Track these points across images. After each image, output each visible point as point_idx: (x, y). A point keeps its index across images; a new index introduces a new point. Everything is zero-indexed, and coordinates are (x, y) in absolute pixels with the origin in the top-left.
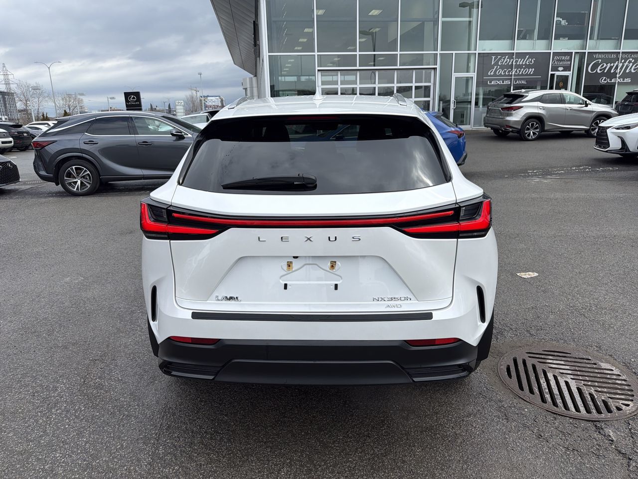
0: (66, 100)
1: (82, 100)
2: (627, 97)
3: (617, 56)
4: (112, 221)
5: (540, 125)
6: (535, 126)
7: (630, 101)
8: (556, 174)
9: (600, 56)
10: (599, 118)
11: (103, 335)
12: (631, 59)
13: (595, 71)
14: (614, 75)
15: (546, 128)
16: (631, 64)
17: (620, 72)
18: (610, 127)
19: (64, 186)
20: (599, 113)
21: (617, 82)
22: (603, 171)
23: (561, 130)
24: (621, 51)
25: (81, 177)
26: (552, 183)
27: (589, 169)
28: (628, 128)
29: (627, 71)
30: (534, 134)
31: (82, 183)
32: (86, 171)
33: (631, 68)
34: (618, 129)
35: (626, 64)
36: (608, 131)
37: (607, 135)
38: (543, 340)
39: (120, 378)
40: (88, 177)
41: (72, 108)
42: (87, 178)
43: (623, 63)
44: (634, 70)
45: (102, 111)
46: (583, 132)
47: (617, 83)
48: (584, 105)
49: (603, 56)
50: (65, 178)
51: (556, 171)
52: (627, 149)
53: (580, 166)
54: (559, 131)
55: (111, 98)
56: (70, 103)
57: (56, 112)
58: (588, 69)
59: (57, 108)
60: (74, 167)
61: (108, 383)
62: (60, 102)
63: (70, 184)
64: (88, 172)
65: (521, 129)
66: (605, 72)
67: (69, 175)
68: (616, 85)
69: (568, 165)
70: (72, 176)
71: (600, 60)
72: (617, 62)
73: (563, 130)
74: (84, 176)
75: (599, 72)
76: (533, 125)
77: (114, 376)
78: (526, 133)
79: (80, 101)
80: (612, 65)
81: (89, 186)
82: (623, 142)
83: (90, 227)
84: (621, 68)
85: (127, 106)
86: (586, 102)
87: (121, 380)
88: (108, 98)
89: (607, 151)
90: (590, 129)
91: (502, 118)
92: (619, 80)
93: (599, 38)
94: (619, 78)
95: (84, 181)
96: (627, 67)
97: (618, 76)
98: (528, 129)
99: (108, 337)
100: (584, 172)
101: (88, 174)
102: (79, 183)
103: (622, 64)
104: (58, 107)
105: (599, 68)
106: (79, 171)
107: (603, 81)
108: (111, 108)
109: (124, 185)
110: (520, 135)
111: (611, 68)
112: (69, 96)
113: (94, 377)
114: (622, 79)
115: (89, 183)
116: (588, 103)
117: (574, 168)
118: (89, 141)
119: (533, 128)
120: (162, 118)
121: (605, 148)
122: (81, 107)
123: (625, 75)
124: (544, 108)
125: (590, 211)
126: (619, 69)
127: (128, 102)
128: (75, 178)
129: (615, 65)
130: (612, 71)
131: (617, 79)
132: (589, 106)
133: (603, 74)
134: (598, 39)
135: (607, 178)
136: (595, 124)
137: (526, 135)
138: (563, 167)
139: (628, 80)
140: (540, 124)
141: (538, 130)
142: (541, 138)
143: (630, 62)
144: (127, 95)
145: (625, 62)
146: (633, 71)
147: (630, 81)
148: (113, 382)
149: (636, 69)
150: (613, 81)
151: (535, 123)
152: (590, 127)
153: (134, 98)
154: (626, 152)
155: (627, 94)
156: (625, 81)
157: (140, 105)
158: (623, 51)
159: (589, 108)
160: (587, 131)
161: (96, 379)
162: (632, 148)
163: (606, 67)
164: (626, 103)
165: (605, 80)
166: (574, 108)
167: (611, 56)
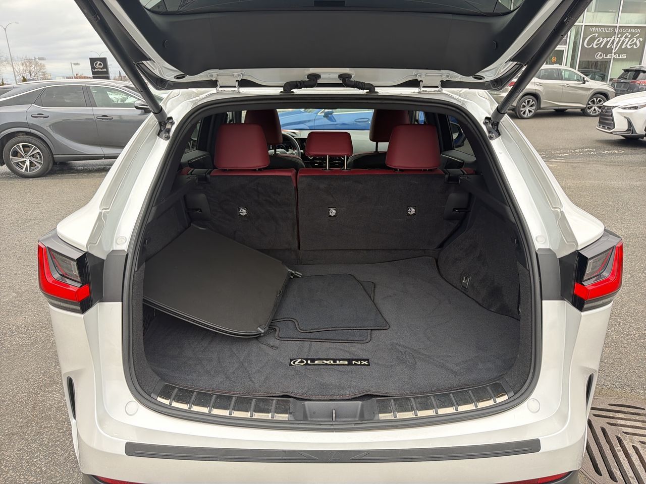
0: (26, 65)
1: (44, 66)
2: (623, 74)
3: (614, 30)
4: (63, 211)
5: (536, 102)
6: (531, 103)
7: (626, 79)
8: (561, 157)
9: (597, 30)
10: (595, 96)
11: (29, 389)
12: (628, 34)
13: (591, 46)
14: (610, 51)
15: (542, 106)
16: (627, 39)
17: (616, 47)
18: (616, 107)
19: (9, 166)
20: (597, 91)
21: (612, 57)
22: (609, 154)
23: (557, 108)
24: (618, 25)
25: (30, 156)
26: (559, 167)
27: (594, 152)
28: (636, 108)
29: (623, 47)
30: (530, 111)
31: (31, 163)
32: (35, 149)
33: (627, 44)
34: (624, 108)
35: (622, 39)
36: (614, 110)
37: (612, 115)
38: (604, 387)
39: (44, 469)
40: (38, 156)
41: (33, 74)
42: (37, 158)
43: (620, 38)
44: (630, 45)
45: (67, 78)
46: (579, 110)
47: (612, 59)
48: (582, 82)
49: (600, 30)
50: (11, 157)
51: (560, 154)
52: (633, 131)
53: (583, 148)
54: (555, 109)
55: (75, 64)
56: (31, 68)
57: (15, 78)
58: (583, 43)
59: (16, 74)
60: (20, 145)
61: (24, 478)
62: (20, 68)
63: (17, 164)
64: (38, 151)
65: (516, 106)
66: (601, 47)
67: (16, 154)
68: (612, 61)
69: (571, 148)
70: (19, 155)
71: (597, 34)
72: (614, 37)
73: (559, 108)
74: (33, 155)
75: (595, 47)
76: (529, 102)
77: (35, 466)
78: (522, 111)
79: (42, 66)
80: (608, 39)
81: (40, 167)
82: (630, 124)
83: (35, 218)
84: (617, 44)
85: (93, 73)
86: (584, 78)
87: (46, 472)
88: (71, 64)
89: (611, 133)
90: (586, 108)
91: (497, 94)
92: (615, 56)
93: (597, 10)
94: (615, 54)
95: (33, 159)
96: (623, 42)
97: (614, 51)
98: (524, 106)
99: (36, 393)
100: (589, 155)
101: (38, 153)
102: (28, 162)
103: (618, 39)
104: (17, 72)
105: (595, 42)
106: (27, 149)
107: (599, 57)
108: (77, 74)
109: (83, 165)
110: (516, 113)
111: (607, 42)
112: (30, 61)
113: (6, 467)
114: (617, 55)
115: (40, 164)
116: (585, 79)
117: (578, 151)
118: (38, 114)
119: (529, 106)
120: (125, 88)
121: (609, 129)
122: (44, 73)
123: (621, 51)
124: (541, 85)
125: (610, 203)
126: (615, 43)
127: (95, 68)
128: (23, 157)
129: (612, 39)
130: (608, 47)
131: (613, 54)
132: (586, 83)
133: (598, 49)
134: (595, 11)
135: (615, 162)
136: (591, 102)
137: (522, 113)
138: (565, 149)
139: (624, 56)
140: (536, 100)
141: (534, 108)
142: (537, 116)
143: (626, 37)
144: (93, 61)
145: (621, 37)
146: (629, 47)
147: (625, 57)
148: (32, 476)
149: (632, 44)
150: (608, 57)
151: (531, 100)
152: (587, 105)
153: (100, 64)
154: (632, 133)
155: (623, 71)
156: (620, 57)
157: (107, 72)
158: (621, 25)
159: (587, 85)
160: (583, 110)
161: (8, 472)
162: (639, 130)
163: (602, 42)
164: (622, 81)
165: (601, 55)
166: (571, 85)
167: (608, 30)
